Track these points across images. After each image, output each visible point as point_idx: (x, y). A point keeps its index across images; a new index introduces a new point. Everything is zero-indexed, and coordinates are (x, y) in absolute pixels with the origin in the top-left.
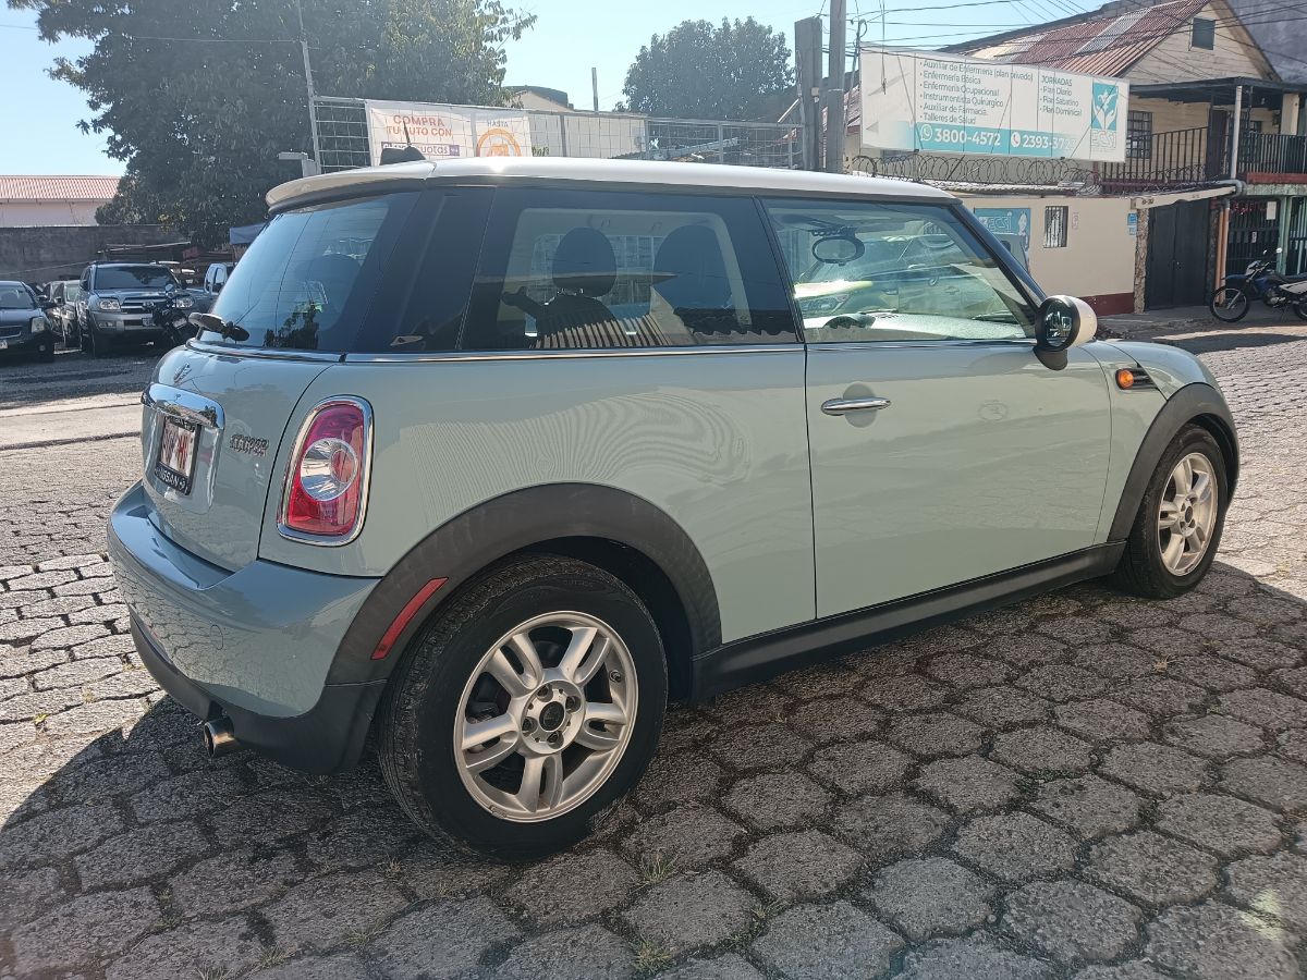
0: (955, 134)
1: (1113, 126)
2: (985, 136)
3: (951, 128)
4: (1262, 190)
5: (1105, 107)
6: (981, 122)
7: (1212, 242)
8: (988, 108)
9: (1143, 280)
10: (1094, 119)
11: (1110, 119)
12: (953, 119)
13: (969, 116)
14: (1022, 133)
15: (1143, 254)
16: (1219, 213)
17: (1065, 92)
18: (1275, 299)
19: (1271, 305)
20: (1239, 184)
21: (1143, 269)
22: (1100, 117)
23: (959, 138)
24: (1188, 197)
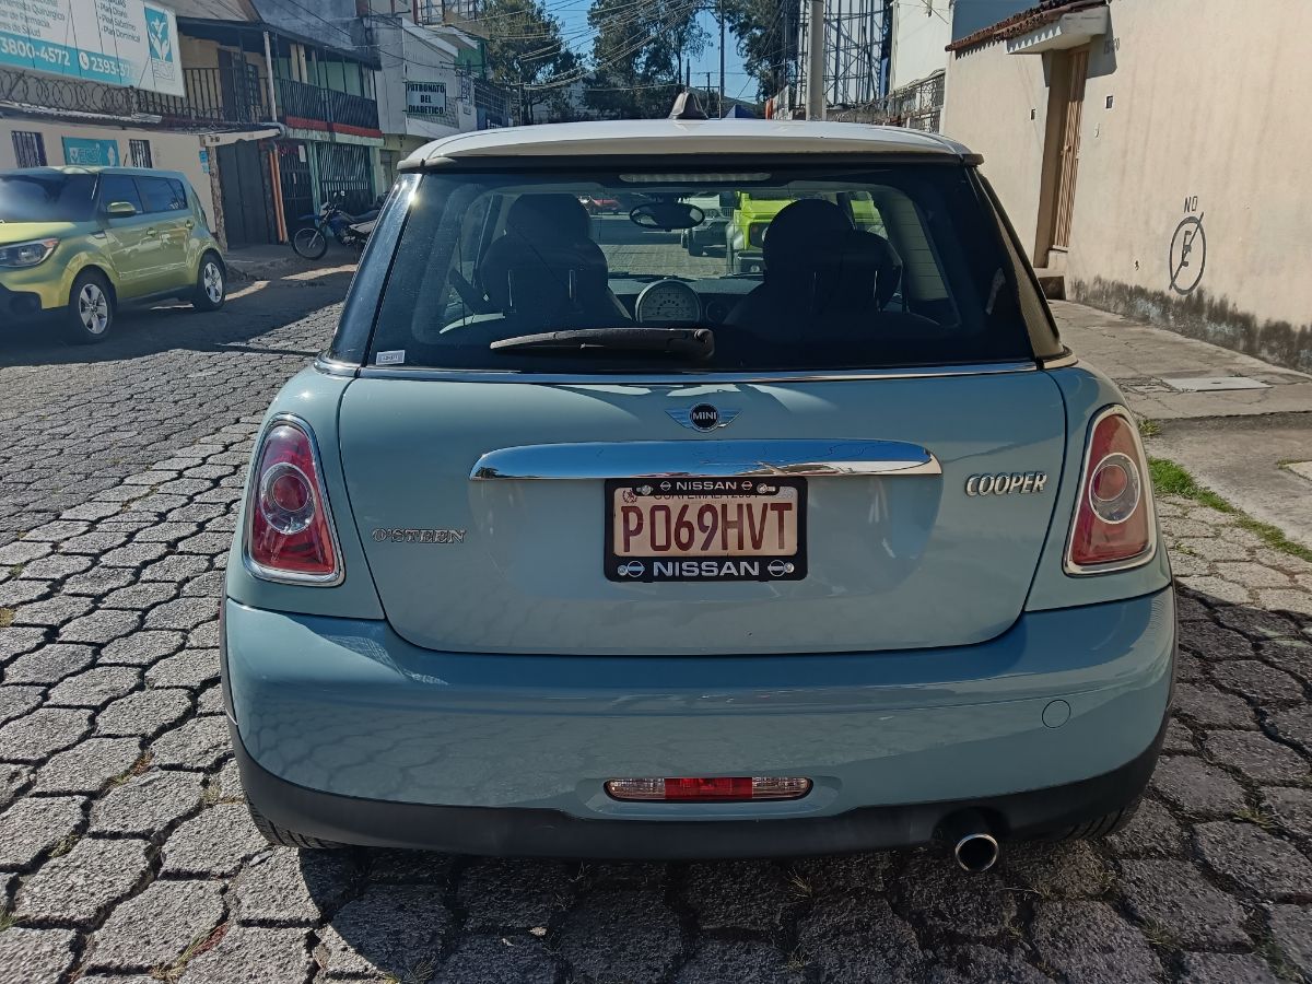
0: (21, 46)
1: (169, 58)
2: (53, 52)
3: (16, 38)
4: (300, 134)
5: (160, 36)
6: (45, 35)
7: (267, 182)
8: (50, 19)
9: (223, 220)
10: (152, 47)
11: (165, 50)
12: (16, 28)
13: (34, 27)
14: (89, 54)
15: (218, 192)
16: (268, 154)
17: (122, 14)
18: (347, 239)
19: (345, 244)
20: (282, 126)
21: (220, 207)
22: (156, 45)
23: (25, 51)
24: (246, 136)
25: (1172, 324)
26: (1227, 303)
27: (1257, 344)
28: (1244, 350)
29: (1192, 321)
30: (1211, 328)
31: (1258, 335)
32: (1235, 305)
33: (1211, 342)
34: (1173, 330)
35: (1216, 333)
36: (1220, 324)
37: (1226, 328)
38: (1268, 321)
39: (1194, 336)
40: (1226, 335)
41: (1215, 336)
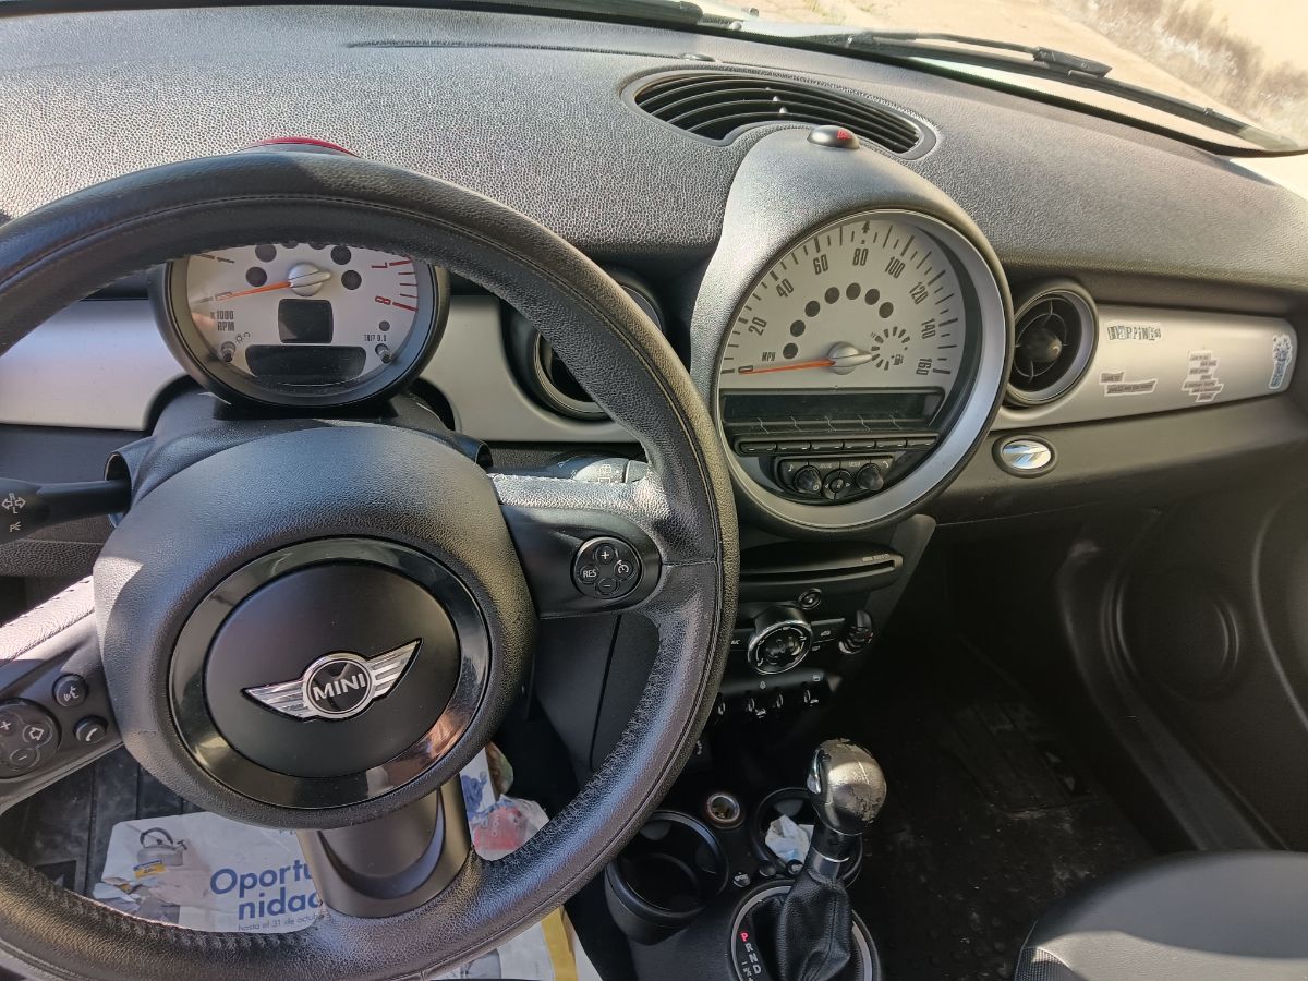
25: (1092, 17)
26: (1211, 13)
27: (1252, 94)
28: (1222, 96)
29: (1130, 22)
30: (1168, 43)
31: (1259, 81)
32: (1225, 19)
33: (1162, 67)
34: (1093, 27)
35: (1174, 55)
36: (1186, 42)
37: (1196, 52)
38: (1286, 65)
39: (1132, 48)
40: (1192, 63)
41: (1169, 58)
